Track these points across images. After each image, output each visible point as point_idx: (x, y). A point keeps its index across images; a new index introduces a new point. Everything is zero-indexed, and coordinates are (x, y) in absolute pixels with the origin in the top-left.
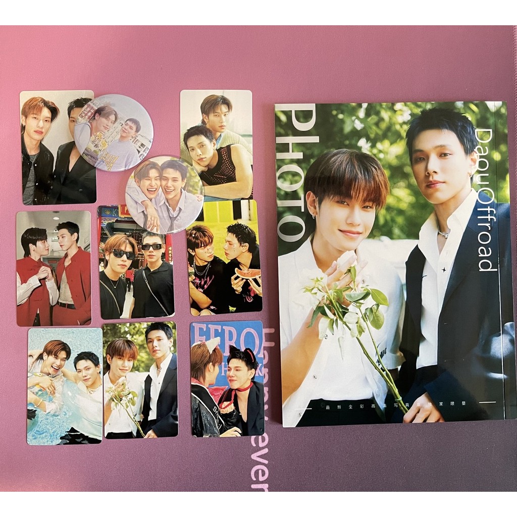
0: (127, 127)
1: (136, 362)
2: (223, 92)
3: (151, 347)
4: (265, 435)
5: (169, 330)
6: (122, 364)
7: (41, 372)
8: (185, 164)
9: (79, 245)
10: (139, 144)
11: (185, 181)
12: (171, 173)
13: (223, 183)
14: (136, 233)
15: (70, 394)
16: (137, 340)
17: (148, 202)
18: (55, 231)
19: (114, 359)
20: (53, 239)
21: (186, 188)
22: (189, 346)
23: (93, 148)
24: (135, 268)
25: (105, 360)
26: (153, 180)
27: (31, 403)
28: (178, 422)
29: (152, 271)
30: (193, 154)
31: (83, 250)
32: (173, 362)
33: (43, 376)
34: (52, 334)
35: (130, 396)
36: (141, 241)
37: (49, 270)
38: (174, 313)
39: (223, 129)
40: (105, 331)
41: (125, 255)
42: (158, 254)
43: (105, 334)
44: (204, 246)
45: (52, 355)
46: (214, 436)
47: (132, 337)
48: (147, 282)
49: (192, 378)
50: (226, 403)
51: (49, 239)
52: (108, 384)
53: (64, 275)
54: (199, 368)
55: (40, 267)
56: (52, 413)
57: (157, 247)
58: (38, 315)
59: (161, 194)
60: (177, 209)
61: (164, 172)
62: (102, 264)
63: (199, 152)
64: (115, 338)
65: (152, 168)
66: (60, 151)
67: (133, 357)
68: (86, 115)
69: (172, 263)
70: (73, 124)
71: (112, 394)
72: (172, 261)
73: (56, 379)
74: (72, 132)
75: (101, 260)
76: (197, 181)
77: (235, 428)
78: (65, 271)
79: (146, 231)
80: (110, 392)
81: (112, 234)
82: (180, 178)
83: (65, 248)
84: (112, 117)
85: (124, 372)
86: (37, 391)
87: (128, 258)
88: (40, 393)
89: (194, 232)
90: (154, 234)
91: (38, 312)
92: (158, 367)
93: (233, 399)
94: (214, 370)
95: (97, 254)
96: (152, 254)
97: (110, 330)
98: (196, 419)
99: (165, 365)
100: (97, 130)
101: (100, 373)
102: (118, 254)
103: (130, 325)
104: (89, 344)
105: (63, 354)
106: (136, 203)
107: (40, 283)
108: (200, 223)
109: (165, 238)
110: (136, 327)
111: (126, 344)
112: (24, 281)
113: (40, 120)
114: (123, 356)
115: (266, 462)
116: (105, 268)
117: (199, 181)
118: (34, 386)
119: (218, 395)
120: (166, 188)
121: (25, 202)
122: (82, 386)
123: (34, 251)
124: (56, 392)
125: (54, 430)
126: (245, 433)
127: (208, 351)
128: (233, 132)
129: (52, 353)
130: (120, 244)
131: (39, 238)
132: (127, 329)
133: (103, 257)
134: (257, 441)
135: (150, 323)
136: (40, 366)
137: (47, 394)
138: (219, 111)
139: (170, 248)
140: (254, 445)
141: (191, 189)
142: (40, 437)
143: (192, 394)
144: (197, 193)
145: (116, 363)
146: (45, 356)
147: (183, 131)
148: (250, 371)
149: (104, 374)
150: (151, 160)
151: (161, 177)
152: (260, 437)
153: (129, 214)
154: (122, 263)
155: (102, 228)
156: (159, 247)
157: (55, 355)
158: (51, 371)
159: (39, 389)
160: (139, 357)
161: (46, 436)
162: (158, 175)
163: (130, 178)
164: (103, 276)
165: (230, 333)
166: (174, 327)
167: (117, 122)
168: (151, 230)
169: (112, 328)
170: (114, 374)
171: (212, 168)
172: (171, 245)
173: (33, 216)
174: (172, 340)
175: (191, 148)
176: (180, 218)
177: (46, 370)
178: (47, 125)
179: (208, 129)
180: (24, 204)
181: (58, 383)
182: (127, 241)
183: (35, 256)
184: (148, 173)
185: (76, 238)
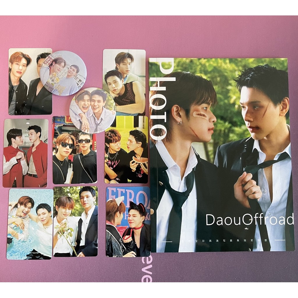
0: (71, 70)
1: (73, 210)
2: (129, 51)
3: (82, 202)
4: (150, 256)
5: (94, 191)
6: (65, 212)
7: (16, 215)
8: (105, 92)
9: (41, 139)
10: (78, 80)
11: (105, 102)
12: (97, 97)
13: (127, 104)
14: (75, 133)
15: (33, 229)
16: (74, 197)
17: (83, 114)
18: (27, 131)
19: (60, 208)
20: (26, 135)
21: (106, 107)
22: (105, 201)
23: (51, 82)
24: (74, 154)
25: (55, 208)
26: (86, 101)
27: (9, 234)
28: (97, 248)
29: (84, 155)
30: (110, 87)
31: (43, 142)
32: (96, 211)
33: (17, 217)
34: (23, 192)
35: (69, 231)
36: (78, 138)
37: (23, 154)
38: (97, 181)
39: (128, 72)
40: (55, 191)
41: (68, 146)
42: (88, 145)
43: (55, 193)
44: (115, 142)
45: (23, 205)
46: (119, 257)
47: (71, 195)
48: (81, 162)
49: (107, 221)
50: (127, 237)
51: (23, 135)
52: (56, 223)
53: (32, 157)
54: (111, 215)
55: (18, 152)
56: (22, 240)
57: (88, 141)
58: (15, 181)
59: (91, 110)
60: (100, 119)
61: (93, 97)
62: (54, 151)
63: (114, 85)
64: (61, 195)
65: (85, 94)
66: (31, 84)
67: (72, 207)
68: (47, 62)
69: (96, 151)
70: (39, 68)
71: (58, 229)
72: (96, 150)
73: (25, 219)
74: (39, 73)
75: (54, 149)
76: (112, 102)
77: (132, 252)
78: (32, 155)
79: (81, 131)
80: (57, 228)
81: (61, 133)
82: (102, 101)
83: (32, 141)
84: (63, 64)
85: (66, 216)
86: (13, 227)
87: (70, 148)
88: (15, 228)
89: (110, 133)
90: (86, 134)
91: (16, 179)
92: (86, 214)
93: (131, 234)
94: (120, 216)
95: (51, 145)
96: (84, 145)
97: (58, 190)
98: (109, 246)
99: (91, 213)
100: (54, 71)
101: (51, 216)
102: (64, 145)
103: (70, 188)
104: (45, 198)
105: (29, 205)
106: (76, 114)
107: (17, 161)
108: (113, 128)
109: (93, 136)
110: (74, 189)
111: (67, 199)
112: (8, 160)
113: (20, 66)
114: (66, 207)
115: (151, 273)
116: (56, 153)
117: (113, 102)
118: (12, 224)
119: (122, 231)
120: (93, 106)
121: (10, 113)
122: (40, 224)
123: (14, 142)
124: (25, 227)
125: (23, 250)
126: (138, 255)
127: (117, 204)
128: (134, 74)
129: (23, 204)
130: (65, 139)
131: (18, 135)
132: (68, 190)
133: (55, 147)
134: (145, 260)
135: (82, 187)
136: (16, 211)
137: (19, 228)
138: (126, 62)
139: (95, 142)
140: (144, 263)
141: (109, 107)
142: (14, 255)
143: (107, 230)
144: (112, 110)
145: (61, 211)
146: (19, 206)
147: (104, 73)
148: (142, 217)
149: (54, 217)
150: (86, 90)
151: (91, 100)
152: (147, 258)
153: (71, 122)
154: (67, 150)
155: (55, 129)
156: (88, 142)
157: (25, 205)
158: (22, 214)
159: (15, 225)
160: (75, 207)
161: (18, 254)
162: (89, 99)
163: (73, 100)
164: (55, 158)
165: (130, 193)
166: (97, 190)
167: (65, 67)
168: (84, 131)
169: (59, 189)
170: (60, 217)
171: (121, 95)
172: (96, 140)
173: (14, 121)
174: (95, 197)
175: (109, 83)
176: (102, 124)
177: (19, 214)
178: (24, 68)
179: (119, 72)
180: (9, 114)
181: (26, 222)
182: (70, 137)
183: (14, 145)
184: (83, 97)
185: (39, 135)
